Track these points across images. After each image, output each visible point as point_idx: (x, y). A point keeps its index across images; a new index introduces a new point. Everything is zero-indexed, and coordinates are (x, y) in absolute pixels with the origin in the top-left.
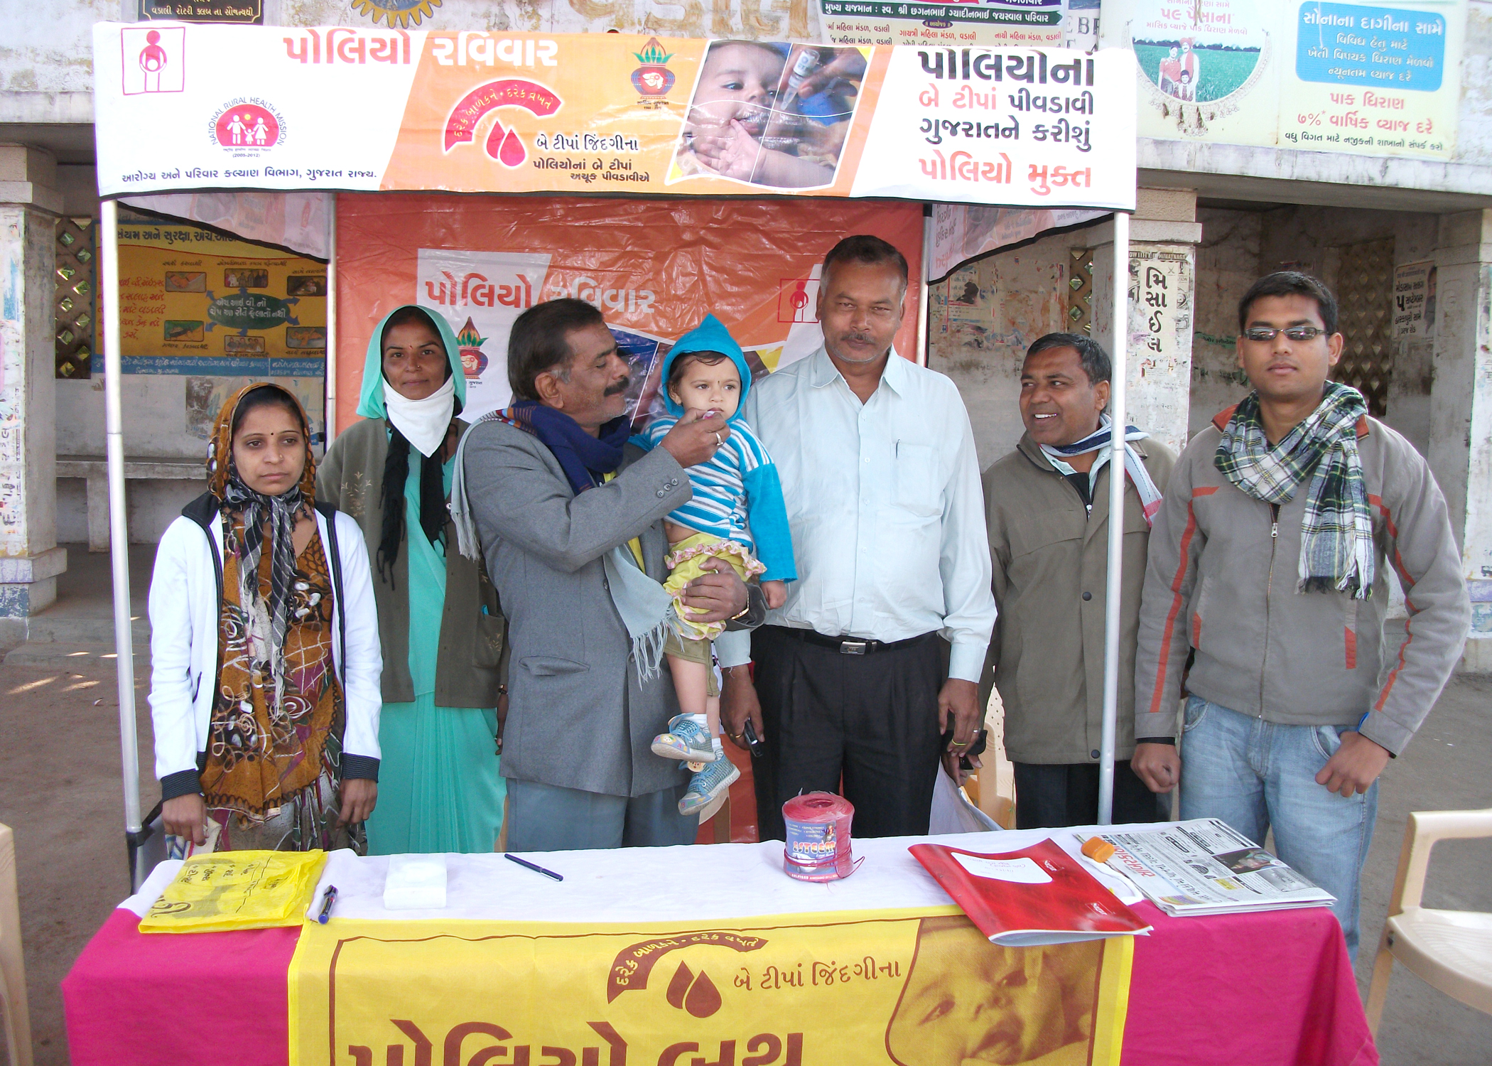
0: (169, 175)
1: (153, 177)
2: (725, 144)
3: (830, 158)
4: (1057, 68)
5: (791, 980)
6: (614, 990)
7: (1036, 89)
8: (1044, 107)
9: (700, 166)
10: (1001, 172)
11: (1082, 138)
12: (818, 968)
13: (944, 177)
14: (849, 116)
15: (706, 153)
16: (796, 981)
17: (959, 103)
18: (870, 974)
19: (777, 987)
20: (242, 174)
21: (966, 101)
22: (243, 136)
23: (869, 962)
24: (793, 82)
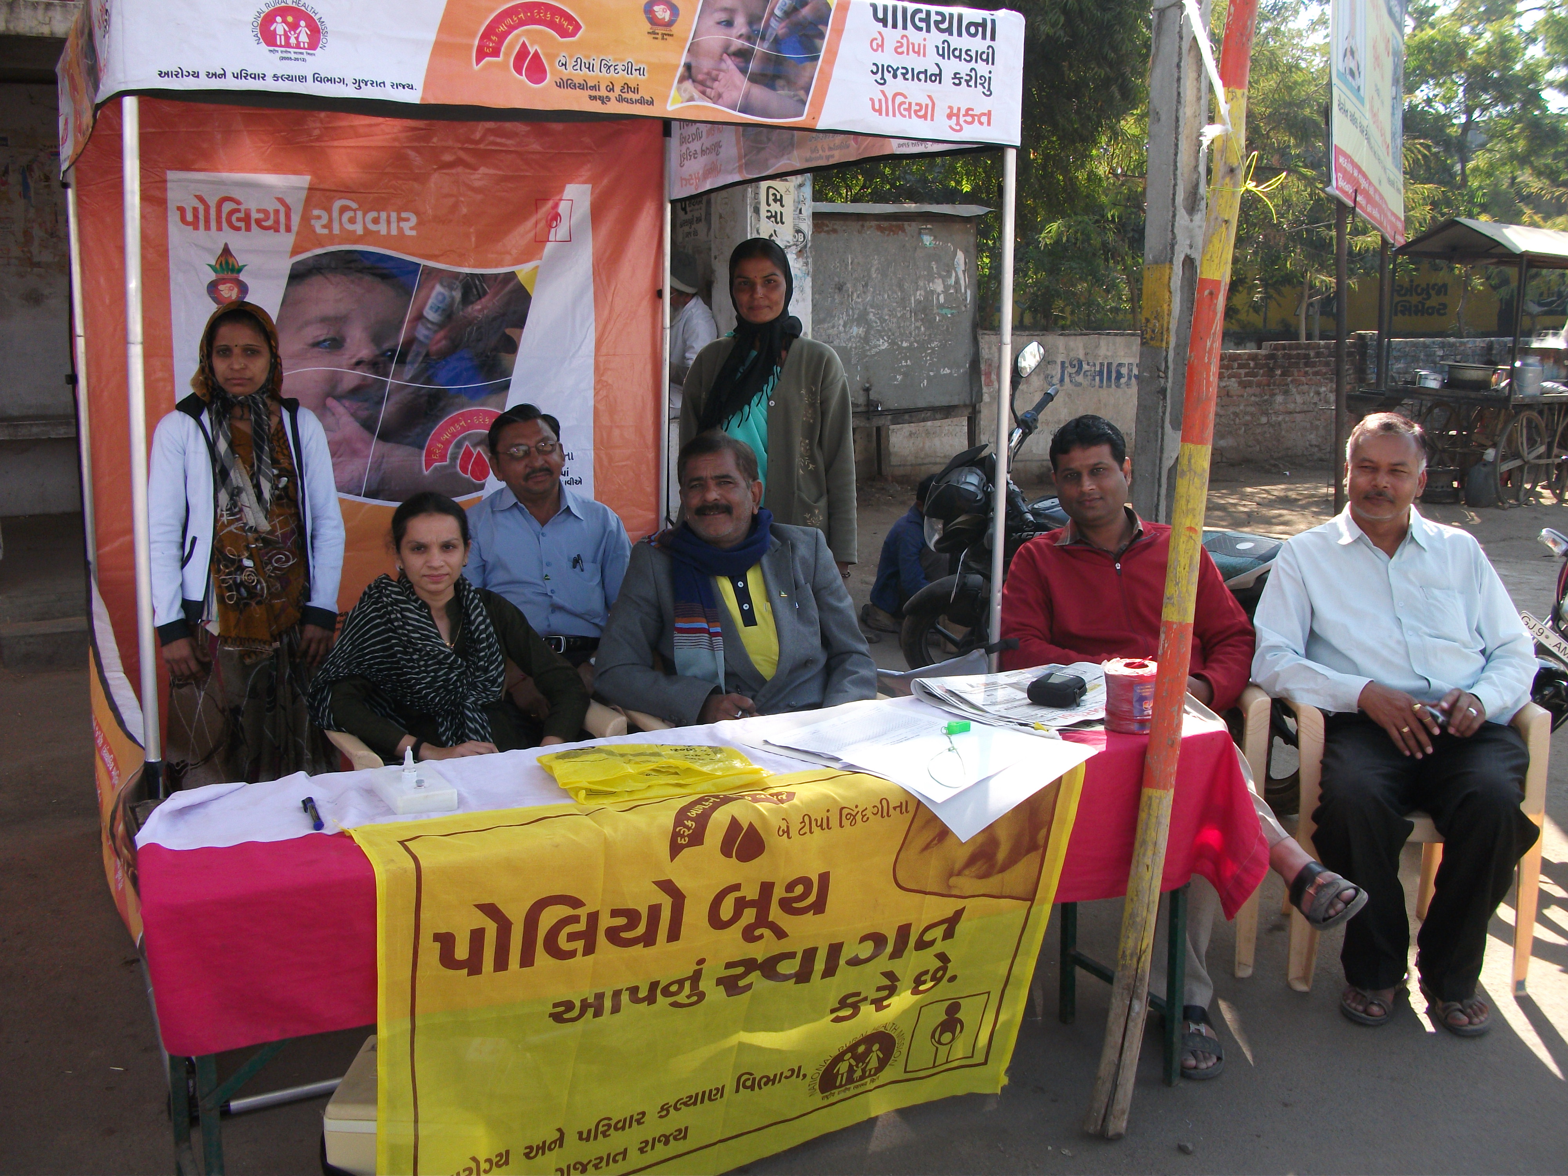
0: (215, 75)
1: (196, 75)
2: (717, 75)
3: (802, 93)
4: (970, 24)
5: (821, 825)
6: (675, 849)
7: (955, 41)
8: (959, 57)
9: (696, 94)
10: (924, 112)
11: (986, 85)
12: (845, 812)
13: (887, 115)
14: (816, 58)
15: (702, 83)
16: (825, 825)
17: (900, 50)
18: (885, 813)
19: (811, 832)
20: (290, 78)
21: (904, 49)
22: (287, 38)
23: (884, 802)
24: (773, 23)
